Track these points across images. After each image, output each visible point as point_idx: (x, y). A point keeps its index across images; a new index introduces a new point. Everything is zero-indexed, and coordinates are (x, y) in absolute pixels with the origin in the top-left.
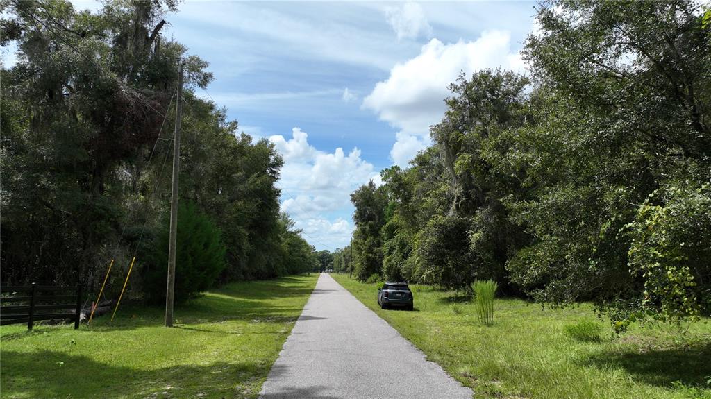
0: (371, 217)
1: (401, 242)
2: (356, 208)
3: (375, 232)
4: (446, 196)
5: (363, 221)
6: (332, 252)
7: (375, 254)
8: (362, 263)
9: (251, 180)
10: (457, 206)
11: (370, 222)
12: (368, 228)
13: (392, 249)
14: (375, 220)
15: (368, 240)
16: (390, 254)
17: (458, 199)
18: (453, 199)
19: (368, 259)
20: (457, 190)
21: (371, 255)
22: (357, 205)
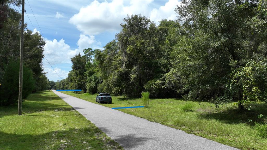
0: (79, 68)
1: (95, 78)
2: (73, 64)
3: (81, 74)
4: (121, 61)
5: (76, 69)
6: (55, 81)
7: (82, 82)
8: (76, 86)
9: (33, 50)
10: (126, 65)
11: (79, 70)
12: (78, 72)
13: (91, 81)
14: (81, 69)
15: (78, 77)
16: (90, 82)
17: (126, 62)
18: (124, 62)
19: (79, 84)
20: (125, 59)
21: (80, 83)
22: (73, 63)
